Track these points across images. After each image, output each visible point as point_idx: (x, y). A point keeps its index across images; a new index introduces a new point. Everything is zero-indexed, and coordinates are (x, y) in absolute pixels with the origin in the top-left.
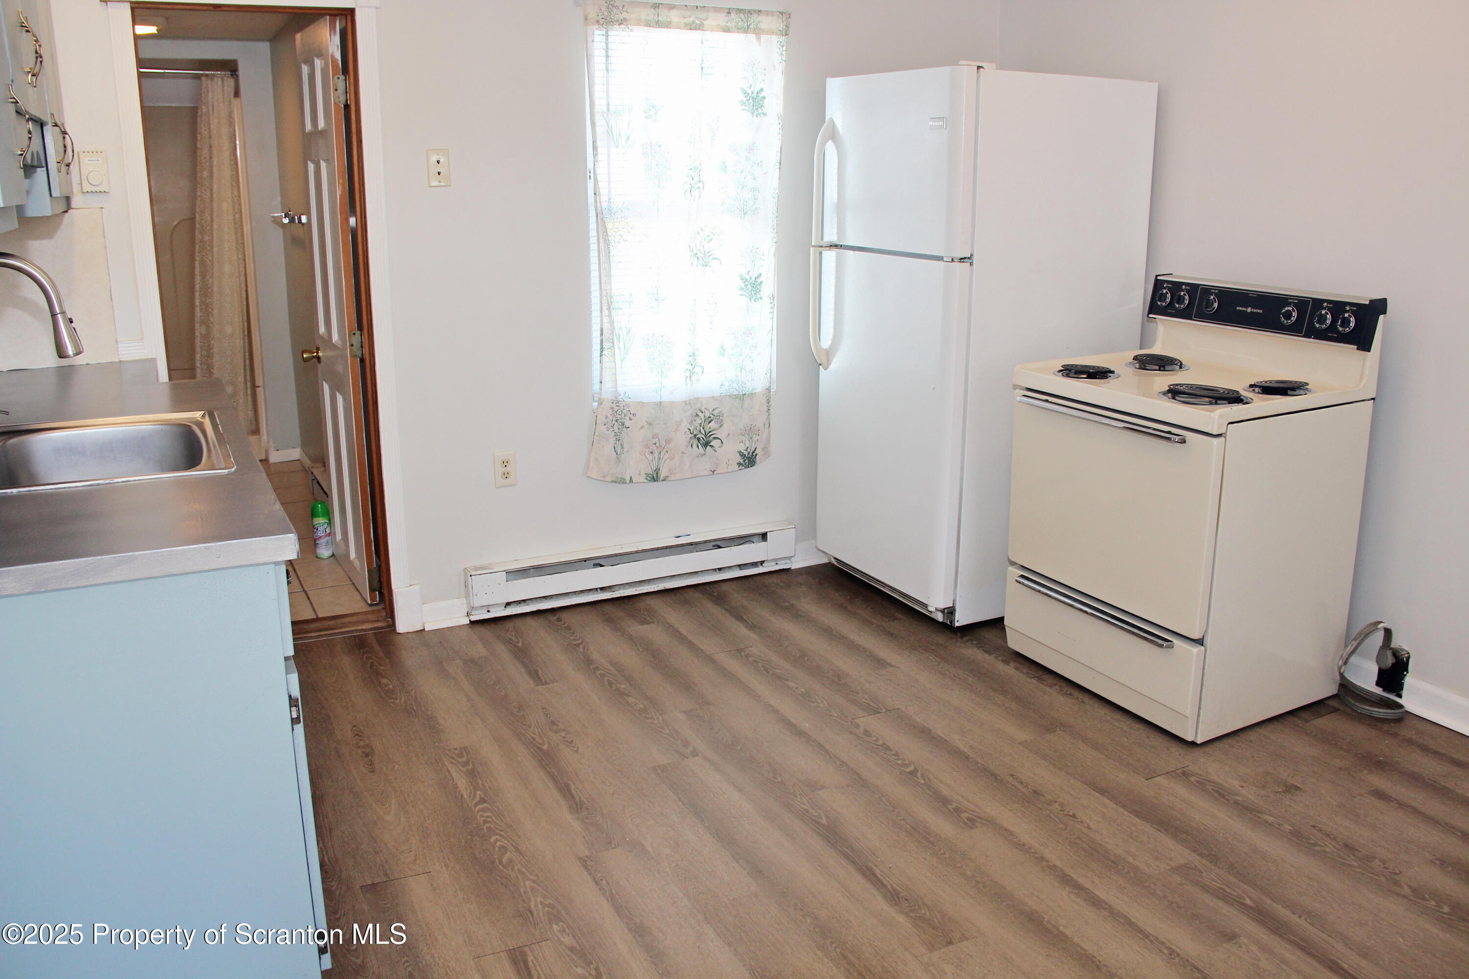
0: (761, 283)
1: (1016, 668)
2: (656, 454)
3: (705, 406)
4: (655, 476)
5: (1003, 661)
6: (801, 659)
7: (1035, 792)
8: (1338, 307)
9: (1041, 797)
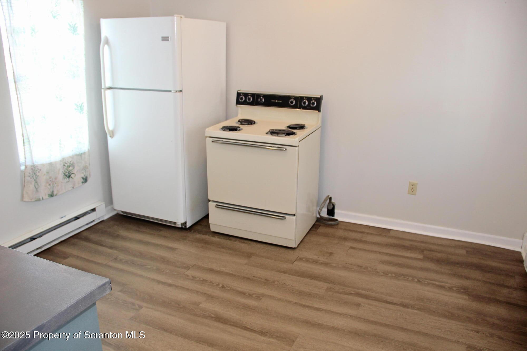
0: (84, 106)
1: (219, 238)
2: (52, 185)
3: (67, 161)
4: (52, 194)
5: (212, 236)
6: (141, 255)
7: (266, 280)
8: (309, 99)
9: (270, 281)
